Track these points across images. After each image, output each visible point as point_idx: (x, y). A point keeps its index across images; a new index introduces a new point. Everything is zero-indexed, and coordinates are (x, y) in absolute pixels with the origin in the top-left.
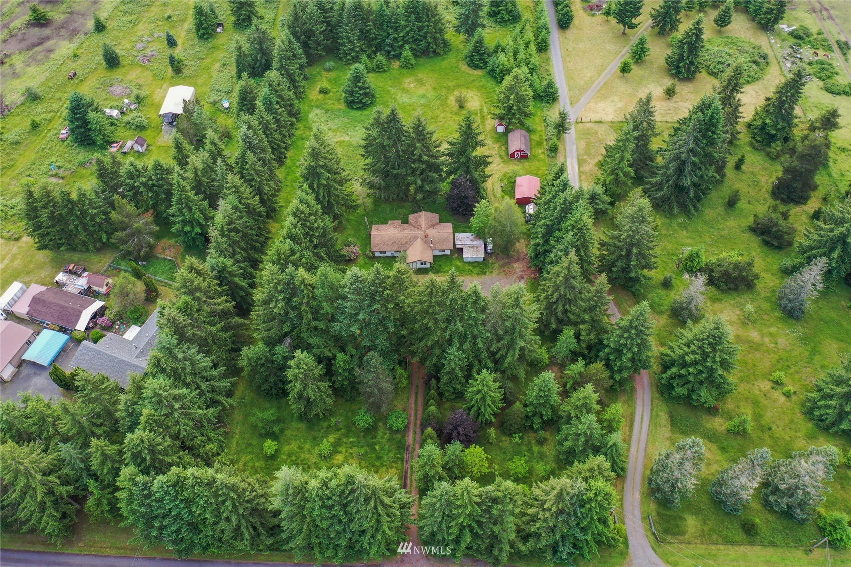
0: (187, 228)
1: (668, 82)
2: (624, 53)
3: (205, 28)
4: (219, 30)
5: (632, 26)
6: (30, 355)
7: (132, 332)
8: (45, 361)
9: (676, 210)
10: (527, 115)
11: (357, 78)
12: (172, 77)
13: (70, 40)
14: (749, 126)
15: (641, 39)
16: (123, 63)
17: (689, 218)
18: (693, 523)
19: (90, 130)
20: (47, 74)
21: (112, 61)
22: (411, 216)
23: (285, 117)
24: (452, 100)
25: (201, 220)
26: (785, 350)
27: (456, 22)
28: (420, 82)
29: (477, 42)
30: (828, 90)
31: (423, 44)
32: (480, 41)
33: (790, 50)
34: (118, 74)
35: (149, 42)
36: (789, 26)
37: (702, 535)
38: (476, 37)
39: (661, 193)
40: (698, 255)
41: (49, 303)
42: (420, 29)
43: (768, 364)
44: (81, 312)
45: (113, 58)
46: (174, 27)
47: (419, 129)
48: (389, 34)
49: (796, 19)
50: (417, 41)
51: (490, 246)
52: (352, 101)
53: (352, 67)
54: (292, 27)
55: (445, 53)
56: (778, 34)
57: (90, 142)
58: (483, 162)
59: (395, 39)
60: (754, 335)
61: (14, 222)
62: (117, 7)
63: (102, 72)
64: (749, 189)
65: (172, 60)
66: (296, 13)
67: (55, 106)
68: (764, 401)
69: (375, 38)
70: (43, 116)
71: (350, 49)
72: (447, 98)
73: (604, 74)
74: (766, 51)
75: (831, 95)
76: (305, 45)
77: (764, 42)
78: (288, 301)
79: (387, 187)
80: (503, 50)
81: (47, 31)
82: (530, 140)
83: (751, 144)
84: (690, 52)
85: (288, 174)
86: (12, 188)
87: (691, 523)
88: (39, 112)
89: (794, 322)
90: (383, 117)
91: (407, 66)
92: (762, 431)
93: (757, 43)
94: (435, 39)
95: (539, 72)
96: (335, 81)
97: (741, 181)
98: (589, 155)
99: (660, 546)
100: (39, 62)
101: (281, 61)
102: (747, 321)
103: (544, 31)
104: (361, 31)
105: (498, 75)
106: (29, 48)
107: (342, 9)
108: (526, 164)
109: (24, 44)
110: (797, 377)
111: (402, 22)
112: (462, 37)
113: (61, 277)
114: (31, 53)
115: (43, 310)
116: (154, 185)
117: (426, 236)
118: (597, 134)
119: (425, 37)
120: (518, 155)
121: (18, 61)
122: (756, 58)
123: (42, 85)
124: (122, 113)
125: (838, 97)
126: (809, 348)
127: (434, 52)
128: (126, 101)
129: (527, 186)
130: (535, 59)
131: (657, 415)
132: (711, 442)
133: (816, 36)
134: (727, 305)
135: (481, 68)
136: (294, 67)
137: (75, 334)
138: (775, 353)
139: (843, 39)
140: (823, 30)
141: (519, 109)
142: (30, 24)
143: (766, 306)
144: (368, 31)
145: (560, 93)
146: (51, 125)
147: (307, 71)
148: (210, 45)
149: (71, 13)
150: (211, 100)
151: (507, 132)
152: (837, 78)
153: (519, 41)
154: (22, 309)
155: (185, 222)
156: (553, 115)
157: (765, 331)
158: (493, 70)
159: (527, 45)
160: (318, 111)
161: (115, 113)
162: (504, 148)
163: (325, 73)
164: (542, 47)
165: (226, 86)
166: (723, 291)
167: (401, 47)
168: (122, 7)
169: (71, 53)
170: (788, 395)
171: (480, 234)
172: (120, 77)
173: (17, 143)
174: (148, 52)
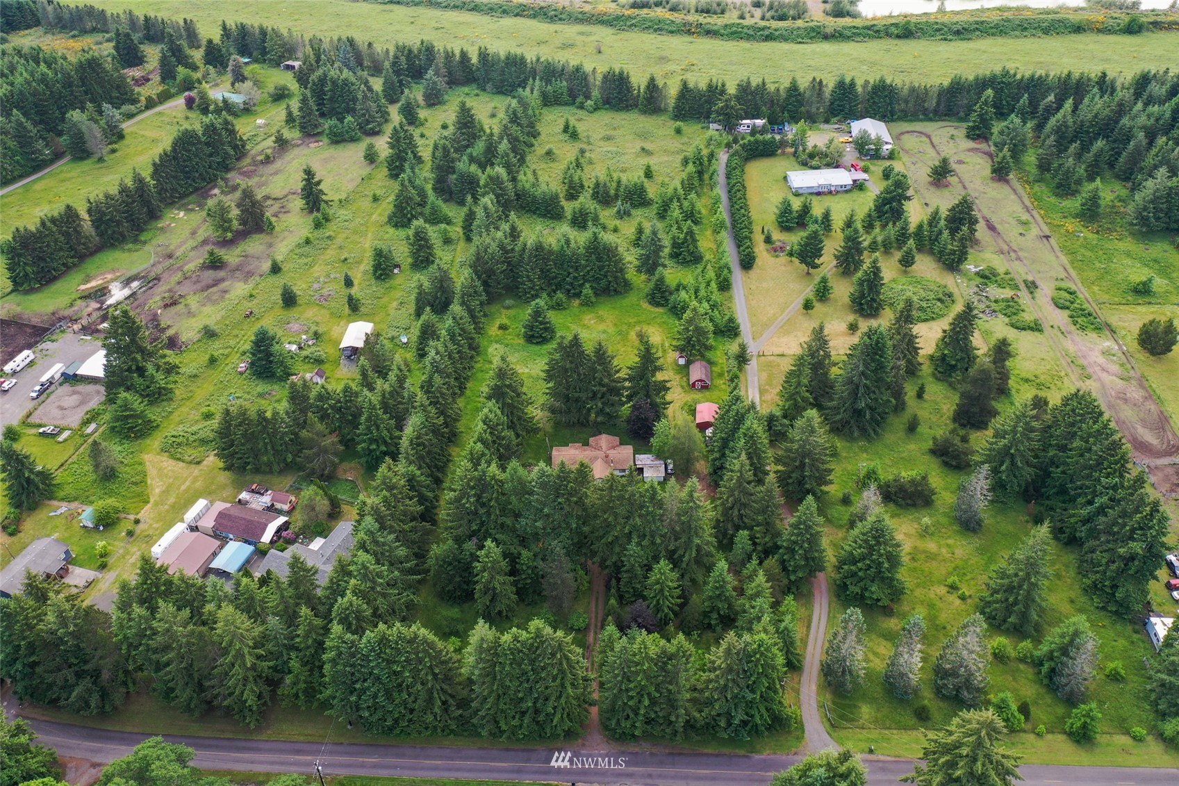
0: (374, 447)
1: (851, 318)
2: (809, 292)
3: (384, 269)
4: (396, 271)
5: (816, 267)
6: (217, 564)
7: (317, 544)
8: (232, 568)
9: (856, 434)
10: (709, 348)
11: (537, 313)
12: (349, 315)
13: (246, 281)
14: (932, 358)
15: (823, 278)
16: (299, 302)
17: (869, 442)
18: (867, 710)
19: (271, 362)
20: (223, 313)
21: (289, 300)
22: (591, 440)
23: (466, 350)
24: (633, 335)
25: (387, 439)
26: (961, 559)
27: (637, 263)
28: (601, 319)
29: (658, 280)
30: (1012, 325)
31: (603, 283)
32: (661, 280)
33: (976, 289)
34: (294, 313)
35: (326, 283)
36: (975, 267)
37: (876, 721)
38: (657, 276)
39: (838, 417)
40: (874, 472)
41: (235, 517)
42: (601, 268)
43: (944, 572)
44: (266, 525)
45: (291, 297)
46: (350, 268)
47: (600, 353)
48: (569, 273)
49: (983, 260)
50: (597, 280)
51: (671, 467)
52: (532, 336)
53: (533, 303)
54: (474, 266)
55: (626, 292)
56: (964, 274)
57: (269, 374)
58: (663, 387)
59: (575, 278)
60: (931, 546)
61: (195, 448)
62: (292, 251)
63: (279, 312)
64: (932, 416)
65: (351, 300)
66: (478, 254)
67: (232, 343)
68: (939, 604)
69: (556, 277)
70: (221, 351)
71: (530, 288)
72: (628, 333)
73: (787, 311)
74: (951, 290)
75: (1015, 330)
76: (485, 284)
77: (951, 282)
78: (479, 497)
79: (569, 411)
80: (684, 288)
81: (221, 274)
82: (712, 371)
83: (934, 375)
84: (870, 289)
85: (468, 403)
86: (191, 417)
87: (866, 711)
88: (216, 348)
89: (971, 534)
90: (566, 342)
91: (587, 304)
92: (936, 630)
93: (943, 283)
94: (616, 278)
95: (720, 308)
96: (515, 318)
97: (922, 408)
98: (770, 385)
99: (835, 731)
100: (214, 302)
101: (463, 297)
102: (925, 533)
103: (726, 271)
104: (542, 270)
105: (677, 311)
106: (203, 290)
107: (524, 250)
108: (707, 393)
109: (198, 286)
110: (972, 582)
111: (583, 262)
112: (643, 277)
113: (244, 495)
114: (206, 294)
115: (229, 524)
116: (341, 407)
117: (607, 457)
118: (779, 366)
119: (606, 276)
120: (698, 385)
121: (193, 301)
122: (941, 296)
123: (217, 323)
124: (300, 348)
125: (1023, 333)
126: (985, 558)
127: (615, 290)
128: (304, 337)
129: (707, 411)
130: (716, 296)
131: (834, 617)
132: (887, 640)
133: (1002, 276)
134: (905, 519)
135: (662, 305)
136: (475, 303)
137: (260, 545)
138: (951, 562)
139: (1030, 278)
140: (1010, 270)
141: (699, 341)
142: (204, 267)
143: (944, 520)
144: (548, 271)
145: (742, 328)
146: (229, 359)
147: (486, 308)
148: (387, 285)
149: (246, 256)
150: (390, 335)
151: (689, 363)
152: (1023, 314)
153: (700, 279)
154: (208, 523)
155: (372, 441)
156: (734, 348)
157: (943, 542)
158: (675, 307)
159: (708, 284)
160: (498, 346)
161: (294, 347)
162: (685, 379)
163: (504, 311)
164: (725, 286)
165: (404, 322)
166: (901, 506)
167: (582, 285)
168: (297, 251)
169: (246, 293)
170: (963, 598)
171: (660, 455)
172: (297, 316)
173: (195, 376)
174: (325, 292)
